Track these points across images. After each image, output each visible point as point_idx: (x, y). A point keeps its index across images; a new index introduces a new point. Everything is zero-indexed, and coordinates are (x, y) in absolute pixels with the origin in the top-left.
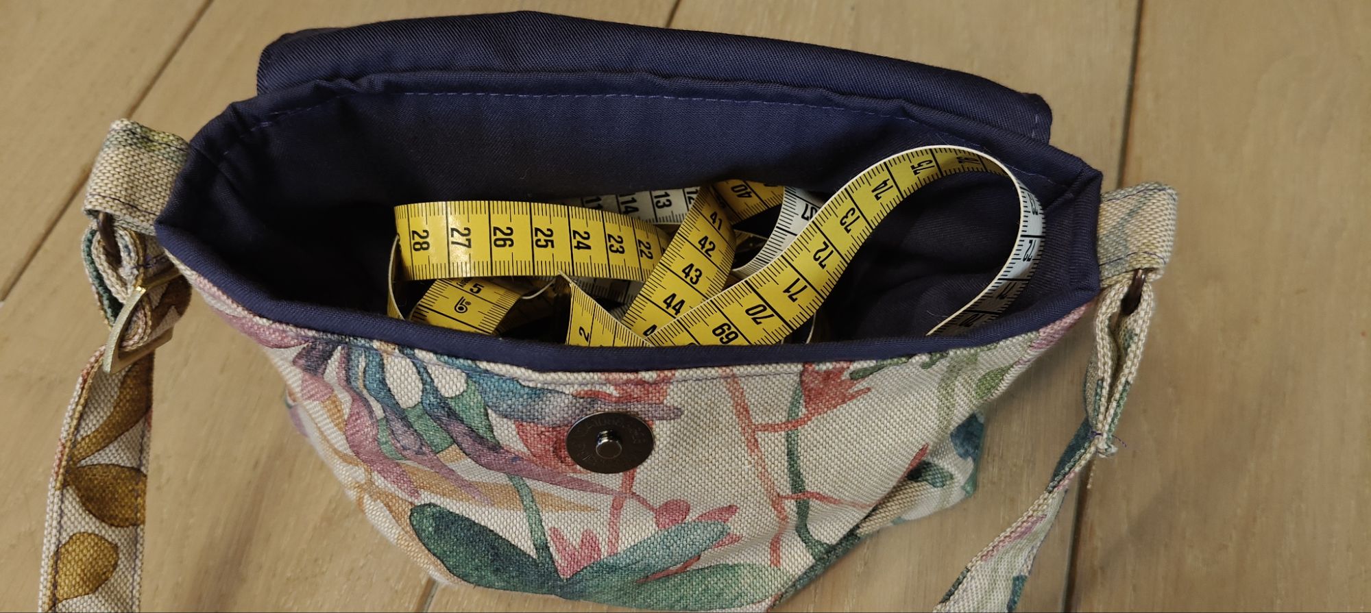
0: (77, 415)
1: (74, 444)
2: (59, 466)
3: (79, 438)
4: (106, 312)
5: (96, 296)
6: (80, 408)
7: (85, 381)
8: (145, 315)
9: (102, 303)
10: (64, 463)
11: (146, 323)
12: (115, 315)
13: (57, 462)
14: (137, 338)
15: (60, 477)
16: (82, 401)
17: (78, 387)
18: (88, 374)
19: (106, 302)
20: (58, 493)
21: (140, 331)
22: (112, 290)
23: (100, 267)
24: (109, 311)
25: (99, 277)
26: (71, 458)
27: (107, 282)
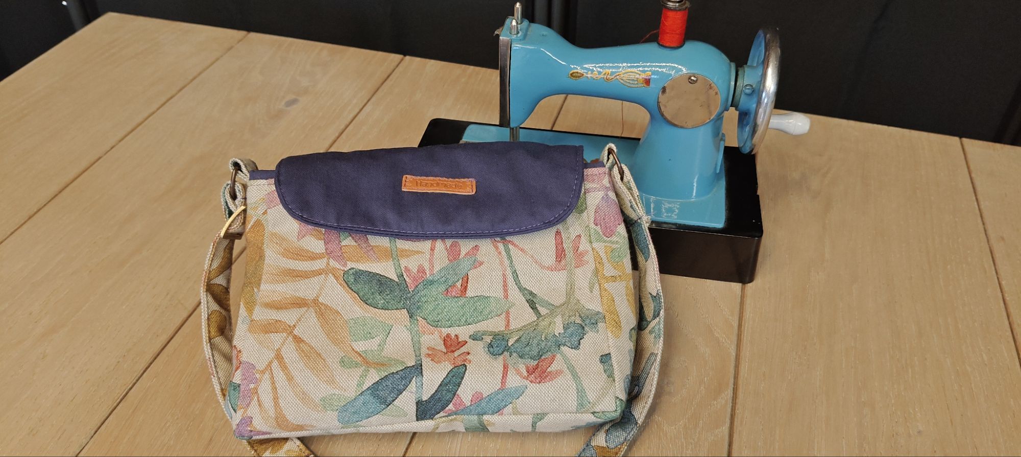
0: (211, 259)
1: (210, 272)
2: (204, 282)
3: (211, 270)
4: (226, 216)
5: (224, 210)
6: (212, 256)
7: (214, 245)
8: (241, 218)
9: (225, 213)
10: (206, 281)
11: (241, 221)
12: (229, 217)
13: (204, 280)
14: (235, 226)
15: (205, 287)
16: (213, 253)
17: (211, 247)
18: (215, 242)
19: (227, 212)
20: (205, 293)
21: (238, 223)
22: (230, 207)
23: (227, 199)
24: (228, 216)
25: (226, 202)
26: (209, 278)
27: (229, 204)
